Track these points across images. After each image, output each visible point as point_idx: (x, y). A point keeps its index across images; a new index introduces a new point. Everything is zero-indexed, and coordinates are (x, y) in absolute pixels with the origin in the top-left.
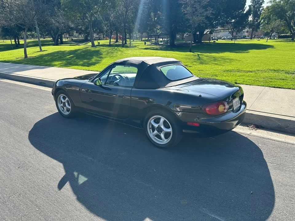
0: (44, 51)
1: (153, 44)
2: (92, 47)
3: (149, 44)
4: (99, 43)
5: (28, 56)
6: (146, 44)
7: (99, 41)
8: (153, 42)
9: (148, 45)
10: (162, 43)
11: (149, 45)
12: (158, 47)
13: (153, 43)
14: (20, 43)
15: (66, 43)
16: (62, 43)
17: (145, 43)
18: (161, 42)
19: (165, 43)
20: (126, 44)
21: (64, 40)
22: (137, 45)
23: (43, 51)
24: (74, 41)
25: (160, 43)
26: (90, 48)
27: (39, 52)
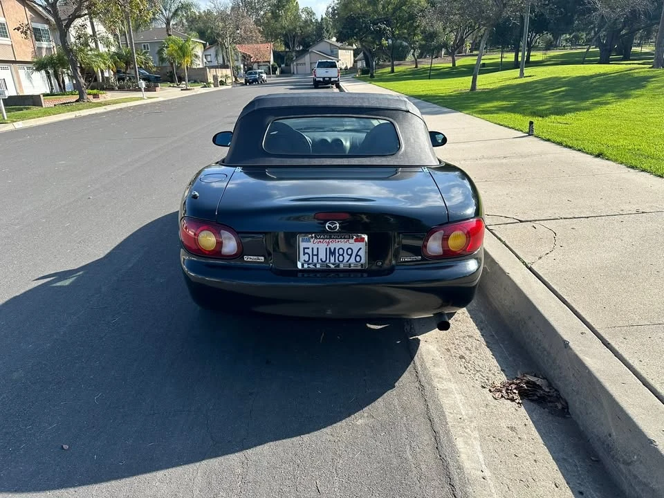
0: (529, 76)
2: (651, 68)
5: (478, 87)
21: (637, 49)
23: (523, 77)
26: (637, 71)
27: (516, 78)
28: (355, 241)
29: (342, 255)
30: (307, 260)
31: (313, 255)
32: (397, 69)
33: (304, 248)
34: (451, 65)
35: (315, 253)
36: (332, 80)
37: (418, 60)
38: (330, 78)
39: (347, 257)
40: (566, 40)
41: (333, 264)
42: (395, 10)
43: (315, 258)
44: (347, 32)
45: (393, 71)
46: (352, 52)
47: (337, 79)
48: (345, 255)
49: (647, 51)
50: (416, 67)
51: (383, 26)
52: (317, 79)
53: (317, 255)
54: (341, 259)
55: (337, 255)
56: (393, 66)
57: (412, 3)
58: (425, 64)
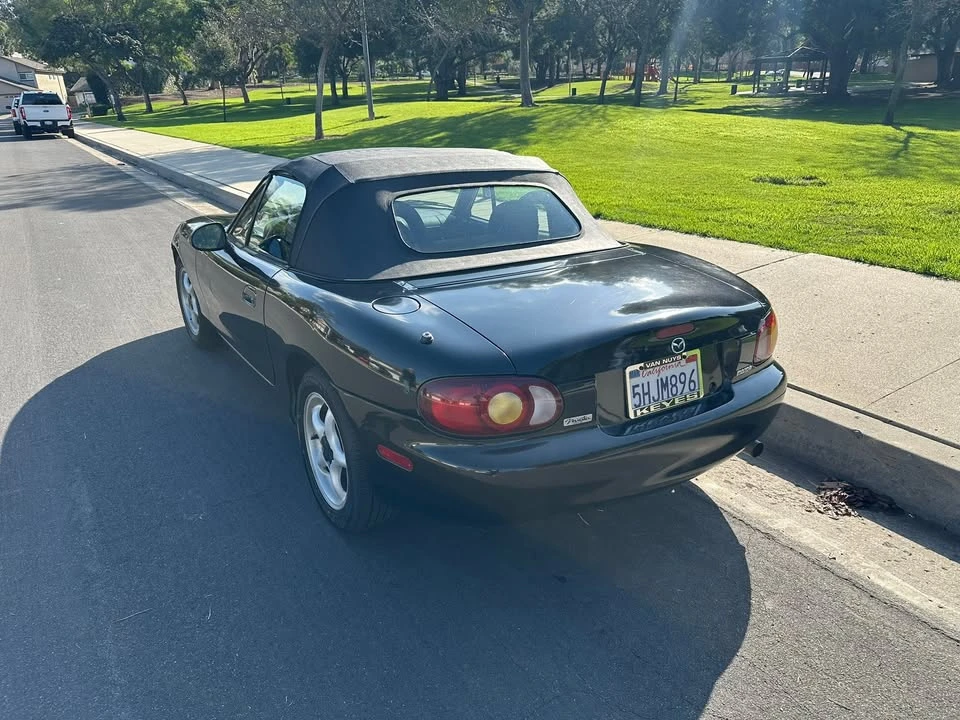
0: (382, 117)
1: (762, 94)
2: (521, 106)
3: (751, 92)
4: (574, 90)
5: (325, 133)
6: (738, 93)
7: (574, 85)
8: (765, 85)
9: (741, 96)
10: (803, 89)
11: (749, 96)
12: (776, 102)
13: (764, 90)
14: (350, 93)
15: (475, 92)
16: (464, 92)
17: (734, 90)
18: (799, 83)
19: (813, 88)
20: (666, 93)
21: (470, 82)
22: (703, 94)
23: (377, 118)
24: (502, 86)
25: (792, 89)
26: (510, 110)
27: (364, 120)
28: (687, 362)
29: (675, 385)
30: (637, 404)
31: (644, 394)
32: (155, 106)
33: (634, 387)
34: (242, 100)
35: (646, 391)
36: (59, 124)
37: (186, 92)
38: (55, 122)
39: (680, 386)
40: (381, 68)
41: (668, 401)
42: (135, 12)
43: (647, 397)
44: (61, 45)
45: (150, 110)
46: (61, 78)
47: (68, 123)
48: (678, 384)
49: (478, 84)
50: (186, 103)
51: (127, 38)
52: (29, 124)
53: (648, 393)
54: (674, 393)
55: (670, 386)
56: (149, 102)
57: (163, 4)
58: (202, 98)
